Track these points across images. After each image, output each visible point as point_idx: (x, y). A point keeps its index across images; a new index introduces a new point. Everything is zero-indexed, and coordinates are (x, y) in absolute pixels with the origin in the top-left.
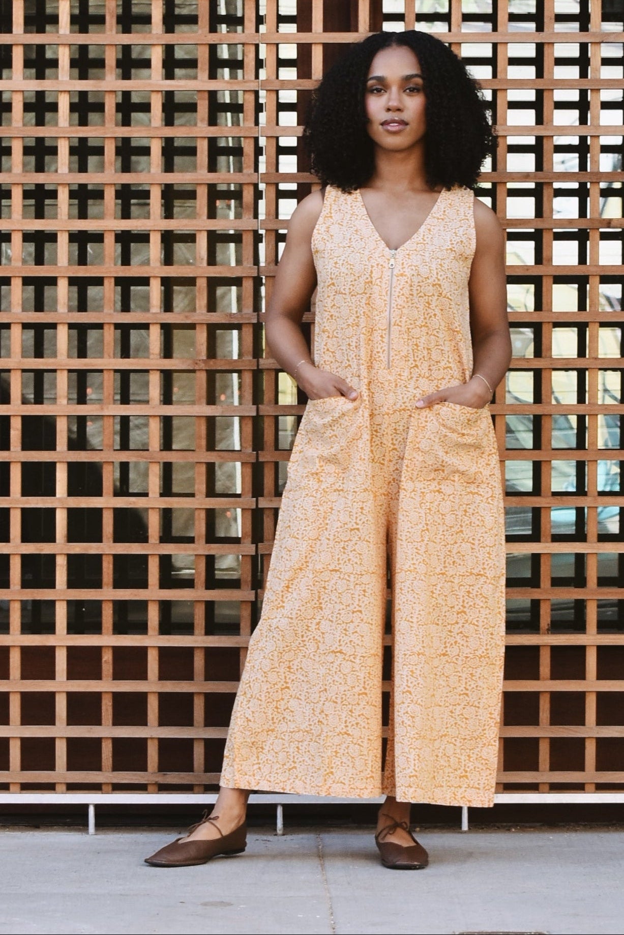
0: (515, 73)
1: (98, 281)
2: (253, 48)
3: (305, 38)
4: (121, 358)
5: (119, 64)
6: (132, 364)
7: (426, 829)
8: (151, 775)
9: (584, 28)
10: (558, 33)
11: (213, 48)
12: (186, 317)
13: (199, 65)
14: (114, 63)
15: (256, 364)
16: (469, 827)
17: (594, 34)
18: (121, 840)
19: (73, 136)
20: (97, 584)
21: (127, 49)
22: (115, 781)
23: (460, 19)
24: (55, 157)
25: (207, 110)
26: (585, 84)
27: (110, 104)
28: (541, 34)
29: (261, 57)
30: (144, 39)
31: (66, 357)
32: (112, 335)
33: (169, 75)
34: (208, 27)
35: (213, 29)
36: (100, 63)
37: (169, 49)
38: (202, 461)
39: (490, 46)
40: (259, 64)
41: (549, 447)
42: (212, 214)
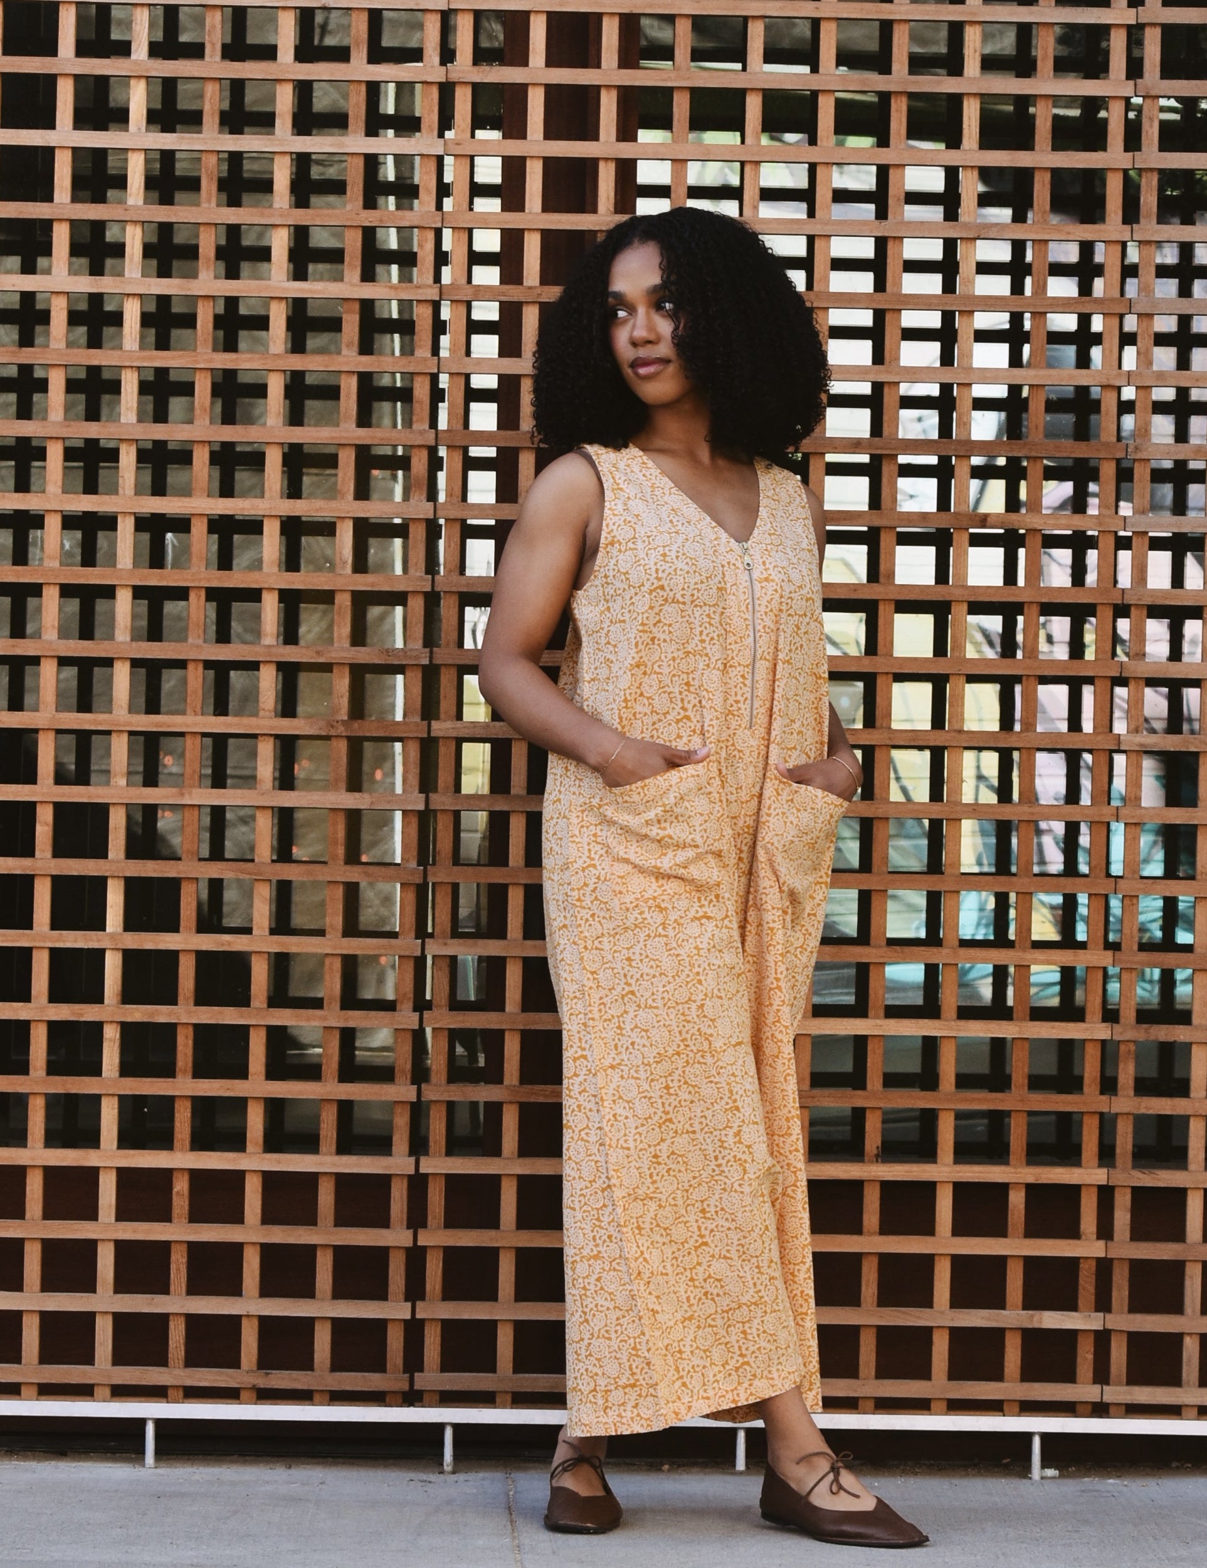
0: (841, 282)
1: (181, 593)
2: (431, 235)
3: (514, 220)
4: (215, 715)
5: (221, 253)
6: (230, 725)
7: (679, 1466)
8: (247, 1373)
9: (951, 215)
10: (910, 223)
11: (369, 234)
12: (318, 653)
13: (347, 259)
14: (212, 253)
15: (426, 729)
16: (747, 1465)
17: (966, 226)
18: (197, 1477)
19: (146, 364)
20: (168, 1071)
21: (234, 231)
22: (189, 1383)
23: (757, 196)
24: (116, 397)
25: (357, 330)
26: (951, 303)
27: (205, 317)
28: (884, 223)
29: (444, 248)
30: (262, 215)
31: (126, 711)
32: (200, 679)
33: (299, 274)
34: (361, 198)
35: (370, 203)
36: (191, 252)
37: (301, 234)
38: (339, 879)
39: (804, 239)
40: (441, 258)
41: (884, 869)
42: (362, 492)
